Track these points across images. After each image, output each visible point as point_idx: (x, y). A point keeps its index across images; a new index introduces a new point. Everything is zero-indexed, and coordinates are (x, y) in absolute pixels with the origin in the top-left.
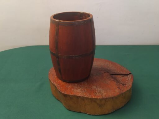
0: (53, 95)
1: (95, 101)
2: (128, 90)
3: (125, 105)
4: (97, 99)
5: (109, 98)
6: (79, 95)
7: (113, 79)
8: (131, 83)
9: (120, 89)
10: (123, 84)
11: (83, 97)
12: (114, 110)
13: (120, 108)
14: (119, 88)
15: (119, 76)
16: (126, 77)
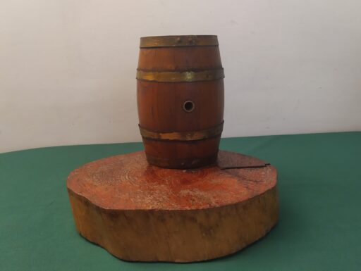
0: (80, 234)
1: (193, 220)
2: (269, 190)
3: (268, 234)
4: (197, 211)
5: (226, 206)
6: (150, 208)
7: (229, 176)
8: (275, 177)
9: (250, 189)
10: (256, 181)
11: (160, 211)
12: (244, 245)
13: (257, 239)
14: (247, 188)
15: (242, 170)
16: (260, 169)
